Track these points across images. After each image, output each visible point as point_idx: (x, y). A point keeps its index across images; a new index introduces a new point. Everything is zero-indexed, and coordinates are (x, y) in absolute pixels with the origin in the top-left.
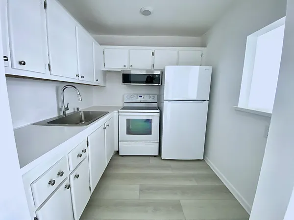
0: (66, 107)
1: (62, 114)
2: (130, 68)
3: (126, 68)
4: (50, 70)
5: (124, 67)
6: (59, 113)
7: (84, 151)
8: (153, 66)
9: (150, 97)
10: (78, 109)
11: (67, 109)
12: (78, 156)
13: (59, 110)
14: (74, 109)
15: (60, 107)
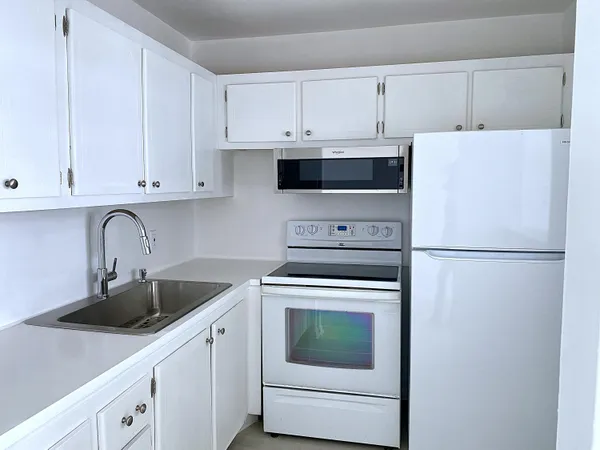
0: (110, 270)
1: (98, 290)
2: (306, 138)
3: (293, 138)
4: (71, 183)
5: (286, 139)
6: (91, 288)
7: (142, 409)
8: (381, 127)
9: (376, 231)
10: (143, 274)
11: (112, 276)
12: (124, 420)
13: (92, 278)
14: (133, 272)
15: (95, 271)
